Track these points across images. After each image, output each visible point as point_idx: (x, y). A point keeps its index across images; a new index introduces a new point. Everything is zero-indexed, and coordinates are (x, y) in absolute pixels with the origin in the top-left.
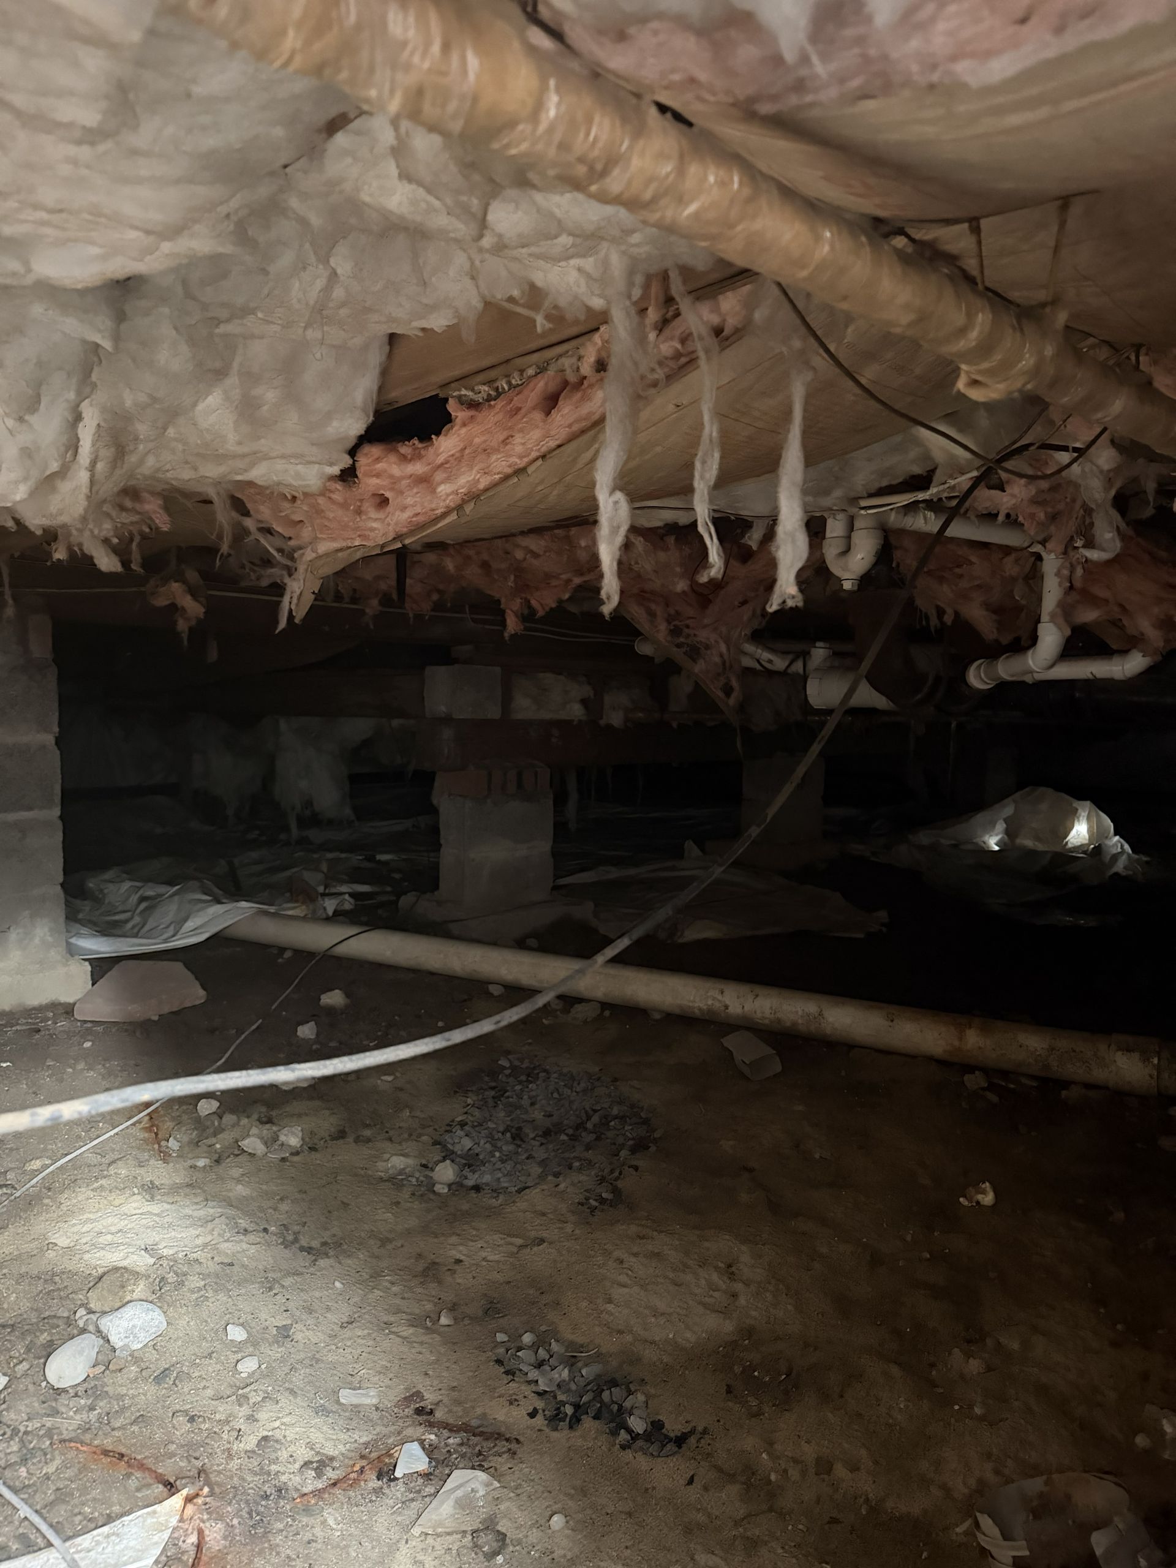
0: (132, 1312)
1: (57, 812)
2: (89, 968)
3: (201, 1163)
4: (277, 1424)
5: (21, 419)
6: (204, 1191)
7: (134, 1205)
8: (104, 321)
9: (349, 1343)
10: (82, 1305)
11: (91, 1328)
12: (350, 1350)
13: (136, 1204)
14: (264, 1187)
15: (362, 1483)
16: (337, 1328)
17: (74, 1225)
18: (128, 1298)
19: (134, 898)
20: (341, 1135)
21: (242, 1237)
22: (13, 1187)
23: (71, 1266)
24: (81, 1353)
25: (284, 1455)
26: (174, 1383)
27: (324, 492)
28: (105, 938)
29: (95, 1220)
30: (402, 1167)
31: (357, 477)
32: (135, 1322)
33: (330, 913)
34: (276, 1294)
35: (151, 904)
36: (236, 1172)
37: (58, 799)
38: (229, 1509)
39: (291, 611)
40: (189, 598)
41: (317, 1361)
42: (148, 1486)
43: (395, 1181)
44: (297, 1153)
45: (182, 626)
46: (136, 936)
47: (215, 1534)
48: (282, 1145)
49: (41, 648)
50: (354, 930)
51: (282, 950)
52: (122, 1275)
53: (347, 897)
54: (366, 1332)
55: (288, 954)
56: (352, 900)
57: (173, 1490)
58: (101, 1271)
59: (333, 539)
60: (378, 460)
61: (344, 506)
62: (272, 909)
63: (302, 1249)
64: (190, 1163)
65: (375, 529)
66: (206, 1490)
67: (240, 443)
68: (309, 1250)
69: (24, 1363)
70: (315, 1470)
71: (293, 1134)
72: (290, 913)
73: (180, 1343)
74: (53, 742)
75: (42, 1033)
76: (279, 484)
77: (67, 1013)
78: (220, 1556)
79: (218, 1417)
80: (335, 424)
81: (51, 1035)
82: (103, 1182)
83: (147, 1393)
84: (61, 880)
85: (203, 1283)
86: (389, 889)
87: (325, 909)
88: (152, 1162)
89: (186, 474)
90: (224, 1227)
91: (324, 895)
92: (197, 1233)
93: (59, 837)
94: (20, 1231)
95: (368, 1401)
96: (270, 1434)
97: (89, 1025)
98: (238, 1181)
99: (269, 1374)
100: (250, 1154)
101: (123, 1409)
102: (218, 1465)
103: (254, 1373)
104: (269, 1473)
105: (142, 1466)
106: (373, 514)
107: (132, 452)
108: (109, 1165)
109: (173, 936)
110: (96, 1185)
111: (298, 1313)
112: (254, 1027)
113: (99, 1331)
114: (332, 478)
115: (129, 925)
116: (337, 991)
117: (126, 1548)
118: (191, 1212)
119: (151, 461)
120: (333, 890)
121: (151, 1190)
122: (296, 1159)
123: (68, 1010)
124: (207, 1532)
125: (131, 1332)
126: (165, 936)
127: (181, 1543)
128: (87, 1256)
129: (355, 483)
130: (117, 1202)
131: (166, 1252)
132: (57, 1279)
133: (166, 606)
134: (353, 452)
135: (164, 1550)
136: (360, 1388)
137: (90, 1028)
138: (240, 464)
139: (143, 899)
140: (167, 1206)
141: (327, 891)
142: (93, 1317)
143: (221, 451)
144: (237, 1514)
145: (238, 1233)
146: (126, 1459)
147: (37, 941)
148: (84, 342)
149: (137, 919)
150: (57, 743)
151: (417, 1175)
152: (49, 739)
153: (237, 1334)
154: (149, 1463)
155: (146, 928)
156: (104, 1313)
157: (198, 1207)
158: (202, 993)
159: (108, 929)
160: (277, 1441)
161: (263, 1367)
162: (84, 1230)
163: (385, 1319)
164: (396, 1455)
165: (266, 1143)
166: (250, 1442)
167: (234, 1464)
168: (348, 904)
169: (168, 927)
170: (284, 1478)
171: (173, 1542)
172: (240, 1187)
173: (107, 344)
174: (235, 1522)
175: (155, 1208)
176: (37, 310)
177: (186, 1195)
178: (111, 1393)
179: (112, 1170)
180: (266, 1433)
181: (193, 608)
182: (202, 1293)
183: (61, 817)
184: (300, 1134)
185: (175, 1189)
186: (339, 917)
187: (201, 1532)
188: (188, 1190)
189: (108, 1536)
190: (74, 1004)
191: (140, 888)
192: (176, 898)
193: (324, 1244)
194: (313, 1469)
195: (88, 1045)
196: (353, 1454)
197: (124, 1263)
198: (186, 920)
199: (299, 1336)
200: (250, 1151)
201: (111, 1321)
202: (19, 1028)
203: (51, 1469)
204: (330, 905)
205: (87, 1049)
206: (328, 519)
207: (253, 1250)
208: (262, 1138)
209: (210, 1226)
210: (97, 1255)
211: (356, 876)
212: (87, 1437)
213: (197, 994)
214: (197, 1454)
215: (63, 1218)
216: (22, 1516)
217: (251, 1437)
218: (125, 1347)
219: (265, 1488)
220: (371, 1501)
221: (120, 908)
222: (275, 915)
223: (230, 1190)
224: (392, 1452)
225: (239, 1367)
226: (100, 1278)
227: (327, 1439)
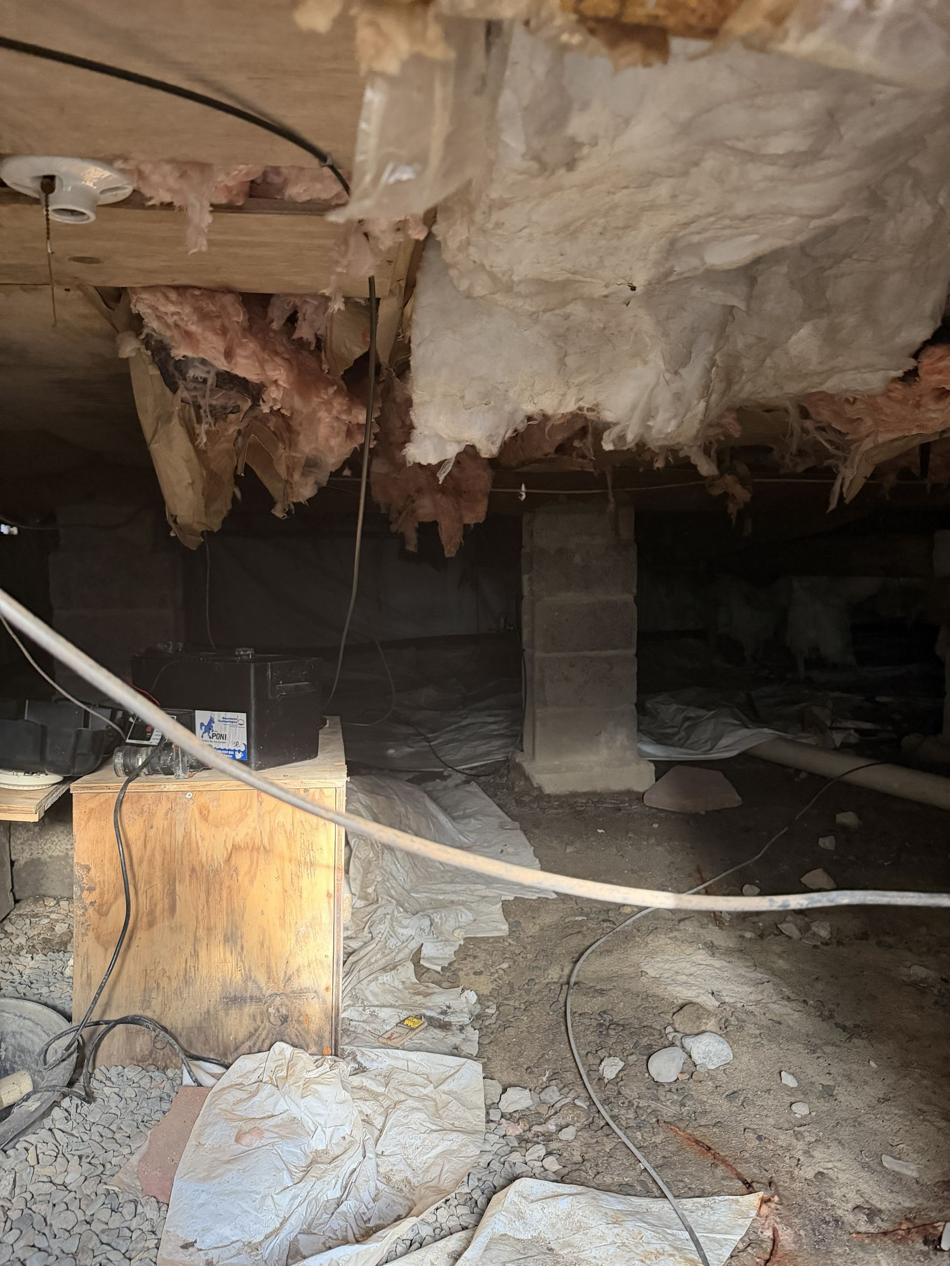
0: (708, 1040)
1: (633, 651)
2: (654, 768)
3: (748, 935)
4: (830, 1165)
5: (676, 373)
6: (753, 959)
7: (701, 957)
8: (742, 289)
9: (887, 1118)
10: (669, 1024)
11: (678, 1043)
12: (888, 1123)
13: (702, 956)
14: (801, 966)
15: (910, 1242)
16: (875, 1102)
17: (658, 962)
18: (703, 1028)
19: (680, 718)
20: (864, 936)
21: (786, 1003)
22: (614, 923)
23: (659, 991)
24: (673, 1059)
25: (838, 1193)
26: (742, 1105)
27: (886, 393)
28: (661, 746)
29: (672, 962)
30: (924, 976)
31: (918, 375)
32: (710, 1048)
33: (838, 744)
34: (818, 1057)
35: (694, 723)
36: (778, 949)
37: (635, 641)
38: (796, 1220)
39: (841, 493)
40: (739, 486)
41: (860, 1124)
42: (731, 1179)
43: (919, 987)
44: (827, 944)
45: (732, 509)
46: (681, 746)
47: (786, 1237)
48: (814, 934)
49: (627, 532)
50: (862, 762)
51: (798, 771)
52: (698, 1010)
53: (852, 732)
54: (902, 1112)
55: (803, 775)
56: (857, 735)
57: (751, 1189)
58: (680, 1001)
59: (892, 431)
60: (941, 359)
61: (903, 402)
62: (789, 736)
63: (837, 1025)
64: (739, 933)
65: (934, 419)
66: (776, 1199)
67: (821, 363)
68: (844, 1028)
69: (634, 1056)
70: (868, 1215)
71: (823, 927)
72: (804, 741)
73: (744, 1074)
74: (633, 600)
75: (623, 812)
76: (847, 390)
77: (638, 799)
78: (791, 1257)
79: (780, 1143)
80: (903, 334)
81: (629, 814)
82: (676, 933)
83: (722, 1107)
84: (635, 700)
85: (758, 1032)
86: (890, 728)
87: (833, 740)
88: (710, 926)
89: (773, 393)
90: (772, 991)
91: (831, 728)
92: (750, 990)
93: (635, 669)
94: (621, 957)
95: (909, 1173)
96: (825, 1171)
97: (654, 811)
98: (780, 956)
99: (818, 1121)
100: (787, 936)
101: (705, 1113)
102: (784, 1182)
103: (806, 1116)
104: (826, 1203)
105: (724, 1162)
106: (932, 406)
107: (737, 382)
108: (680, 921)
109: (710, 750)
110: (671, 935)
111: (839, 1079)
112: (782, 832)
113: (683, 1047)
114: (895, 380)
115: (677, 738)
116: (850, 813)
117: (718, 1221)
118: (743, 973)
119: (748, 387)
120: (839, 725)
121: (711, 948)
122: (826, 948)
123: (640, 797)
124: (780, 1232)
125: (707, 1055)
126: (703, 750)
127: (759, 1233)
128: (669, 988)
129: (916, 381)
130: (688, 952)
131: (727, 1000)
132: (650, 999)
133: (720, 495)
134: (916, 356)
135: (747, 1234)
136: (900, 1159)
137: (656, 814)
138: (816, 379)
139: (687, 719)
140: (726, 964)
141: (834, 725)
142: (679, 1036)
143: (804, 371)
144: (804, 1226)
145: (783, 998)
146: (713, 1152)
147: (618, 743)
148: (724, 306)
149: (683, 734)
150: (635, 601)
151: (939, 986)
152: (629, 598)
153: (789, 1080)
154: (730, 1160)
155: (689, 742)
156: (687, 1035)
157: (749, 970)
158: (738, 798)
159: (661, 740)
160: (831, 1179)
161: (813, 1114)
162: (666, 967)
163: (920, 1106)
164: (940, 1229)
165: (800, 931)
166: (810, 1173)
167: (797, 1186)
168: (854, 738)
169: (706, 742)
170: (840, 1212)
171: (752, 1230)
172: (781, 962)
173: (742, 306)
174: (802, 1233)
175: (717, 963)
176: (696, 290)
177: (739, 958)
178: (695, 1097)
179: (682, 926)
180: (822, 1170)
181: (742, 494)
182: (759, 1039)
183: (637, 655)
184: (829, 929)
185: (729, 952)
186: (845, 748)
187: (775, 1231)
188: (740, 955)
189: (704, 1206)
190: (644, 794)
191: (684, 710)
192: (713, 720)
193: (857, 1026)
194: (864, 1214)
195: (656, 826)
196: (899, 1214)
197: (698, 1000)
198: (720, 738)
199: (841, 1098)
200: (787, 933)
201: (693, 1042)
202: (607, 805)
203: (658, 1139)
204: (838, 738)
205: (653, 829)
206: (886, 415)
207: (796, 1015)
208: (796, 925)
209: (760, 987)
210: (677, 989)
211: (858, 714)
212: (682, 1125)
213: (733, 799)
214: (767, 1167)
215: (652, 954)
216: (643, 1168)
217: (809, 1169)
218: (703, 1065)
219: (825, 1215)
220: (919, 1261)
221: (669, 724)
222: (792, 742)
223: (774, 962)
224: (936, 1225)
225: (794, 1107)
226: (682, 1007)
227: (874, 1193)
